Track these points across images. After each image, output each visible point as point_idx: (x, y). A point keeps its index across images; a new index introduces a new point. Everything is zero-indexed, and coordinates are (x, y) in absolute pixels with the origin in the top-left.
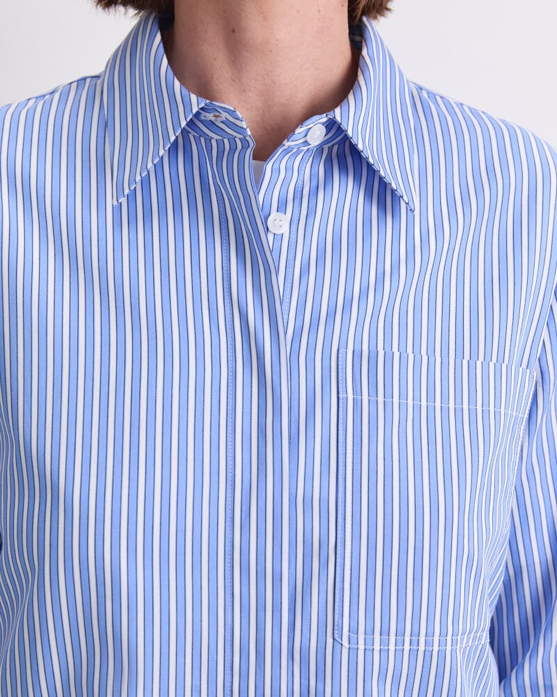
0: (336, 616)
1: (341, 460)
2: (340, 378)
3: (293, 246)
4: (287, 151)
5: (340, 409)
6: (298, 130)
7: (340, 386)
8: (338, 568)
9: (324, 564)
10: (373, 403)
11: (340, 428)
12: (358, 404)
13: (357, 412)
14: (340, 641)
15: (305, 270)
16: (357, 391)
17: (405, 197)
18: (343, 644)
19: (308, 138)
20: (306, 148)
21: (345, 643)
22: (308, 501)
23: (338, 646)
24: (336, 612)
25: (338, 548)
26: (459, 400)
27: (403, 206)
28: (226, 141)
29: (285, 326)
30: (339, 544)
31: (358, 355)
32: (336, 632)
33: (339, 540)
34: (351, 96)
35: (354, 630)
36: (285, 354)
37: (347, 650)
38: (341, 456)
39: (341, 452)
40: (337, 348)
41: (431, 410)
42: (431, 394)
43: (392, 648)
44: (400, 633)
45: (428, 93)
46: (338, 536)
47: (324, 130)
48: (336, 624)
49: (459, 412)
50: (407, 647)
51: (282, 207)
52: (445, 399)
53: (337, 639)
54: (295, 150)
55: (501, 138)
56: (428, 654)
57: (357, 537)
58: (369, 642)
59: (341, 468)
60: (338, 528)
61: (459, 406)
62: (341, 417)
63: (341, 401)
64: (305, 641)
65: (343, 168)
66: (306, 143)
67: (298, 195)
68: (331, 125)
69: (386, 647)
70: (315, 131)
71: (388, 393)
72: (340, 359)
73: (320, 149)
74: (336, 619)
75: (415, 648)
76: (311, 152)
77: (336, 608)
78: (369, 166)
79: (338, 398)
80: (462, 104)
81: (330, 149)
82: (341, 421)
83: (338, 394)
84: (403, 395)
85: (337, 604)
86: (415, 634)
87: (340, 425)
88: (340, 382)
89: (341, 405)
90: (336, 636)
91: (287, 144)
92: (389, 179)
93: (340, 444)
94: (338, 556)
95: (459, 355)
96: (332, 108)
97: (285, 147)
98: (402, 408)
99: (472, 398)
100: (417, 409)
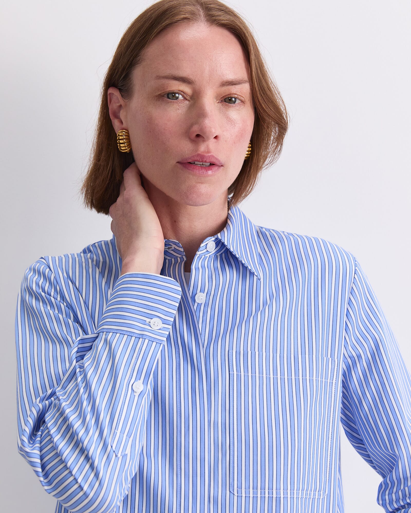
0: (231, 480)
1: (231, 404)
2: (230, 364)
4: (200, 257)
5: (231, 379)
7: (230, 368)
8: (231, 456)
9: (224, 455)
10: (246, 377)
11: (231, 388)
12: (239, 377)
13: (238, 381)
14: (233, 492)
16: (238, 370)
17: (255, 273)
18: (235, 494)
19: (208, 249)
20: (208, 255)
21: (236, 494)
23: (232, 495)
24: (231, 478)
25: (231, 447)
26: (290, 374)
28: (173, 260)
29: (203, 344)
30: (231, 445)
31: (238, 353)
32: (231, 488)
33: (231, 443)
35: (240, 487)
36: (203, 354)
37: (237, 497)
38: (231, 402)
39: (231, 400)
40: (228, 350)
41: (275, 379)
42: (275, 372)
43: (259, 495)
44: (263, 488)
45: (265, 229)
46: (230, 441)
48: (231, 484)
49: (290, 380)
50: (267, 495)
52: (282, 374)
53: (231, 491)
54: (203, 257)
56: (278, 499)
57: (240, 441)
58: (248, 492)
59: (231, 408)
60: (230, 437)
61: (290, 377)
62: (231, 383)
63: (231, 375)
64: (216, 493)
65: (230, 265)
66: (208, 252)
69: (256, 495)
70: (210, 246)
71: (254, 372)
72: (230, 355)
74: (231, 482)
75: (271, 496)
76: (211, 257)
77: (231, 476)
79: (229, 374)
80: (284, 232)
81: (221, 255)
82: (231, 385)
83: (229, 372)
84: (261, 372)
85: (231, 474)
86: (271, 489)
87: (231, 387)
88: (230, 366)
89: (231, 377)
90: (231, 490)
91: (198, 253)
92: (247, 264)
93: (231, 396)
94: (231, 450)
97: (198, 256)
98: (261, 378)
99: (297, 374)
100: (268, 379)
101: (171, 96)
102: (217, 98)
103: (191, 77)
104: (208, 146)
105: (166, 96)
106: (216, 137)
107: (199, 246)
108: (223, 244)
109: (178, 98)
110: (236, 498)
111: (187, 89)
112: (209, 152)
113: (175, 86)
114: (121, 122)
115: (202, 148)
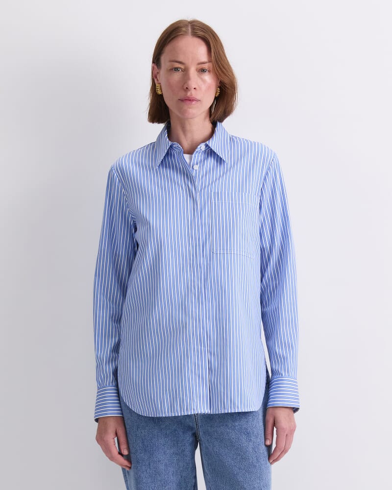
1: (212, 215)
3: (199, 172)
4: (197, 152)
5: (211, 204)
6: (199, 147)
8: (212, 237)
10: (218, 203)
12: (215, 203)
13: (215, 205)
15: (202, 177)
16: (215, 200)
17: (225, 160)
18: (214, 253)
22: (205, 224)
24: (213, 246)
25: (212, 233)
27: (226, 164)
29: (198, 191)
31: (214, 193)
34: (211, 139)
35: (217, 250)
41: (232, 203)
42: (232, 200)
44: (227, 250)
46: (212, 230)
47: (205, 146)
49: (239, 204)
50: (229, 253)
51: (197, 164)
52: (235, 201)
54: (199, 151)
55: (251, 145)
58: (220, 252)
62: (211, 206)
65: (211, 155)
66: (201, 150)
67: (201, 162)
68: (207, 146)
69: (224, 253)
70: (202, 147)
71: (222, 200)
72: (211, 194)
73: (205, 151)
74: (213, 248)
75: (231, 253)
76: (203, 152)
78: (217, 155)
81: (207, 151)
84: (225, 201)
86: (231, 250)
87: (211, 208)
88: (211, 199)
90: (213, 251)
91: (196, 150)
92: (221, 156)
93: (211, 212)
94: (212, 235)
95: (239, 191)
96: (206, 141)
98: (225, 203)
99: (242, 201)
100: (229, 203)
101: (176, 69)
102: (196, 70)
103: (183, 61)
104: (191, 93)
105: (174, 69)
106: (195, 88)
107: (197, 147)
108: (209, 147)
109: (179, 70)
110: (215, 255)
111: (182, 67)
112: (191, 95)
113: (177, 65)
114: (158, 80)
115: (189, 94)
